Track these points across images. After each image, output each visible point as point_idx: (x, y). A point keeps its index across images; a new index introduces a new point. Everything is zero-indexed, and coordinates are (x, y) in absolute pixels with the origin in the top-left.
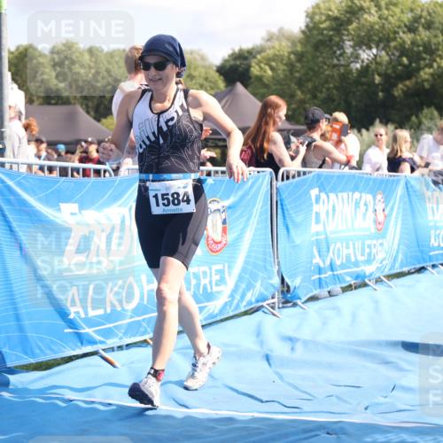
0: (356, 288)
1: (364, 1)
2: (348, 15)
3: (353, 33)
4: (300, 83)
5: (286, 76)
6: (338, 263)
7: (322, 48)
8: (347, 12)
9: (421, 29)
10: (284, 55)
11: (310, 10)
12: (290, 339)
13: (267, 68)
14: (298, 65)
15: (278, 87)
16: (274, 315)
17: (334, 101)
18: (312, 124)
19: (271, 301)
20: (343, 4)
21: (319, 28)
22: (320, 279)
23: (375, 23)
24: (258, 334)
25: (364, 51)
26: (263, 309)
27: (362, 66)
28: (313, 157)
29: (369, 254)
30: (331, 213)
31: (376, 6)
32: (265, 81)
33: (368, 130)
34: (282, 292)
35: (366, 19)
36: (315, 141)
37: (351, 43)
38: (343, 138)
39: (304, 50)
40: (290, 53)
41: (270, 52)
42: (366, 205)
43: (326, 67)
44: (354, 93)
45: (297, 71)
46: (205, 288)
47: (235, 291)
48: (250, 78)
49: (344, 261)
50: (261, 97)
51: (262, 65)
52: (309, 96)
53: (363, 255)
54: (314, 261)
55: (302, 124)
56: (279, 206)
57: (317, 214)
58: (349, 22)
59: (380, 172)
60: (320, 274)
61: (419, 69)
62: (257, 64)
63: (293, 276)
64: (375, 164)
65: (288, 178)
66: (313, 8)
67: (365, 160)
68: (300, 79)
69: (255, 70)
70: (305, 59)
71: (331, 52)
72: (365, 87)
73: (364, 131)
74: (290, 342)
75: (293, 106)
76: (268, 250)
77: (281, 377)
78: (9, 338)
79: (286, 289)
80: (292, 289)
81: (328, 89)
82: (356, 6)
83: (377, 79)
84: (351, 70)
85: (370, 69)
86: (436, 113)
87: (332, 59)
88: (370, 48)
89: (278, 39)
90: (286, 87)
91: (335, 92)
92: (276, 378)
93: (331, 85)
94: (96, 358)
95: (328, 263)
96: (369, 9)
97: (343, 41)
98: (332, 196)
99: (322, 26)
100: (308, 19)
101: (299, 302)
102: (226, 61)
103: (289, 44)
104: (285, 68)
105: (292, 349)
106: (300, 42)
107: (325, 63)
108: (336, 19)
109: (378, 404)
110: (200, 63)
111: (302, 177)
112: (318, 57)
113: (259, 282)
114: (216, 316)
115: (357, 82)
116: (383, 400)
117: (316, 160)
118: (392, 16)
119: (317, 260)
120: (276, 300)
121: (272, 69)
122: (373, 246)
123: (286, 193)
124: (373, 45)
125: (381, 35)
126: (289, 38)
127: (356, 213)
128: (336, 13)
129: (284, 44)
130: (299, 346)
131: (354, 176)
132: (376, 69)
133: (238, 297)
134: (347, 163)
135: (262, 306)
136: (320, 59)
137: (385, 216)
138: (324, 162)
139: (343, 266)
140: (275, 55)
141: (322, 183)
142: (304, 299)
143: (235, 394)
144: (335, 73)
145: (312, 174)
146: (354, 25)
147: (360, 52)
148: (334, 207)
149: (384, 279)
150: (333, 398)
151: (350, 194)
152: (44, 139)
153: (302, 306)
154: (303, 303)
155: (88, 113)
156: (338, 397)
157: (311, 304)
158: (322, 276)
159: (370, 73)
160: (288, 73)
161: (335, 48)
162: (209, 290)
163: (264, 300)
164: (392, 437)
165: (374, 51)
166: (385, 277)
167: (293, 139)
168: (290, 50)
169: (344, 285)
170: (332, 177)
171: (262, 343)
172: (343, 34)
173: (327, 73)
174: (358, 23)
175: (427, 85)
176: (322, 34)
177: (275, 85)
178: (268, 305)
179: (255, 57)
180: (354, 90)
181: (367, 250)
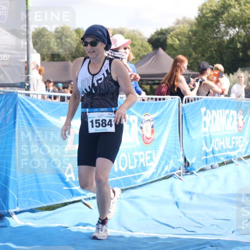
0: (227, 164)
1: (232, 1)
2: (222, 9)
3: (225, 19)
4: (195, 48)
5: (187, 44)
6: (217, 149)
7: (207, 28)
8: (221, 7)
10: (185, 32)
11: (201, 7)
12: (190, 193)
13: (176, 39)
14: (194, 38)
15: (183, 50)
16: (180, 179)
17: (214, 58)
18: (202, 71)
19: (179, 171)
20: (219, 3)
21: (206, 17)
22: (206, 158)
23: (238, 13)
24: (172, 190)
25: (231, 29)
26: (174, 176)
27: (230, 38)
28: (203, 89)
29: (234, 145)
30: (212, 121)
31: (238, 4)
32: (175, 46)
33: (233, 74)
34: (185, 166)
35: (233, 12)
36: (204, 81)
37: (224, 25)
38: (220, 79)
39: (197, 29)
40: (189, 31)
41: (178, 31)
42: (232, 116)
43: (209, 39)
44: (226, 53)
45: (194, 41)
46: (142, 164)
47: (158, 166)
48: (166, 45)
49: (220, 149)
50: (173, 56)
51: (173, 38)
52: (200, 55)
53: (230, 145)
54: (203, 149)
55: (197, 71)
56: (184, 118)
57: (205, 122)
58: (223, 13)
59: (240, 98)
60: (206, 156)
62: (171, 37)
63: (191, 157)
64: (238, 93)
65: (188, 101)
66: (202, 5)
67: (232, 91)
68: (195, 45)
69: (169, 41)
70: (198, 34)
71: (213, 30)
72: (232, 50)
73: (231, 75)
74: (189, 195)
75: (191, 61)
76: (177, 142)
77: (185, 215)
78: (32, 192)
79: (187, 164)
80: (190, 164)
81: (211, 51)
82: (227, 4)
83: (239, 45)
84: (224, 40)
85: (235, 40)
87: (213, 34)
88: (235, 28)
89: (183, 23)
90: (187, 50)
91: (214, 52)
92: (182, 215)
93: (213, 49)
94: (80, 203)
95: (211, 150)
96: (234, 6)
97: (219, 24)
98: (213, 111)
99: (207, 15)
100: (199, 12)
101: (194, 172)
102: (153, 36)
103: (189, 26)
104: (186, 39)
105: (191, 198)
106: (195, 24)
107: (209, 37)
108: (215, 11)
110: (138, 37)
111: (197, 101)
112: (205, 33)
113: (172, 161)
114: (148, 180)
115: (227, 47)
117: (204, 92)
118: (248, 10)
119: (205, 148)
120: (181, 171)
121: (179, 40)
122: (236, 140)
123: (187, 110)
124: (236, 26)
125: (241, 20)
126: (189, 22)
127: (227, 122)
128: (215, 8)
129: (186, 26)
130: (195, 197)
131: (226, 100)
132: (238, 40)
133: (160, 169)
134: (222, 93)
135: (174, 174)
136: (207, 34)
137: (244, 123)
138: (209, 92)
139: (219, 152)
140: (181, 32)
141: (208, 104)
142: (197, 170)
143: (158, 224)
144: (215, 41)
145: (202, 99)
146: (226, 15)
147: (229, 30)
148: (214, 118)
149: (243, 159)
150: (214, 226)
151: (224, 110)
152: (52, 80)
153: (197, 174)
154: (197, 172)
156: (217, 226)
157: (201, 173)
158: (208, 157)
159: (235, 42)
160: (188, 42)
161: (215, 28)
162: (144, 165)
163: (175, 171)
165: (237, 29)
166: (243, 157)
167: (192, 79)
168: (189, 29)
169: (220, 162)
170: (213, 101)
171: (173, 195)
172: (219, 20)
173: (210, 42)
174: (228, 14)
176: (208, 20)
177: (181, 49)
178: (177, 173)
179: (169, 33)
180: (225, 51)
181: (233, 143)
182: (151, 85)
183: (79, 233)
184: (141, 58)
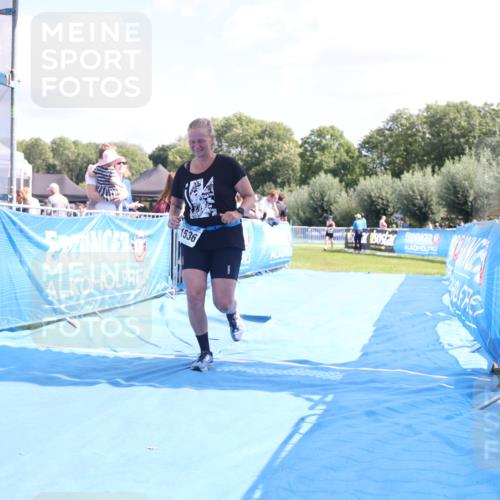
2: (225, 129)
3: (228, 138)
8: (224, 127)
9: (266, 138)
13: (178, 157)
19: (171, 290)
20: (222, 123)
23: (240, 134)
24: (162, 309)
25: (234, 149)
26: (166, 295)
32: (176, 164)
35: (235, 131)
37: (227, 144)
41: (179, 148)
48: (167, 162)
51: (175, 155)
58: (226, 132)
61: (264, 160)
62: (172, 154)
69: (171, 158)
77: (173, 334)
78: (11, 310)
82: (230, 124)
86: (273, 186)
88: (237, 148)
92: (170, 335)
96: (236, 125)
97: (222, 143)
102: (154, 152)
109: (227, 350)
110: (139, 152)
116: (229, 347)
118: (250, 129)
120: (174, 290)
121: (181, 157)
124: (239, 146)
125: (244, 140)
132: (240, 158)
135: (165, 293)
146: (228, 134)
147: (232, 149)
155: (72, 179)
163: (167, 290)
164: (234, 369)
165: (239, 149)
172: (222, 139)
174: (231, 134)
175: (268, 169)
178: (169, 292)
182: (151, 202)
183: (60, 353)
184: (141, 174)
